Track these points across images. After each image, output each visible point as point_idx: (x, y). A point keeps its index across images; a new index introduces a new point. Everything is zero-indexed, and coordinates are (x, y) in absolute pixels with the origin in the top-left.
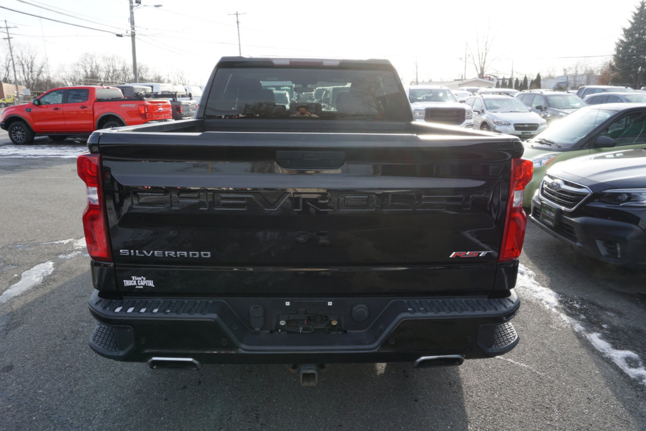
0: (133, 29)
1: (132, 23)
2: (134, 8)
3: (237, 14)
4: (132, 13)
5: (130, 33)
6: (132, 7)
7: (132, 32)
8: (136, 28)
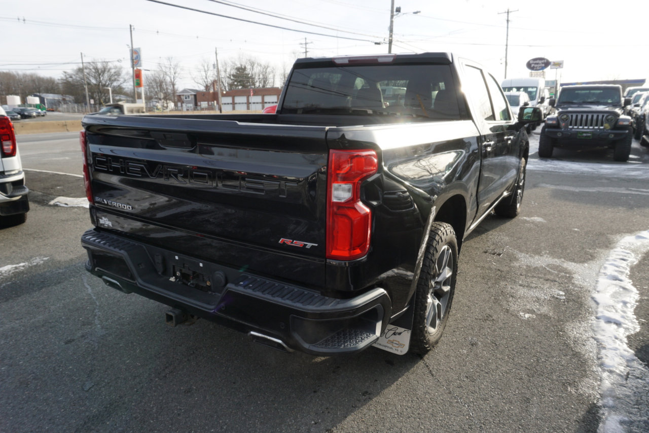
0: (391, 36)
1: (391, 30)
2: (394, 17)
3: (508, 12)
4: (392, 22)
5: (387, 41)
6: (392, 16)
7: (390, 40)
8: (393, 36)
